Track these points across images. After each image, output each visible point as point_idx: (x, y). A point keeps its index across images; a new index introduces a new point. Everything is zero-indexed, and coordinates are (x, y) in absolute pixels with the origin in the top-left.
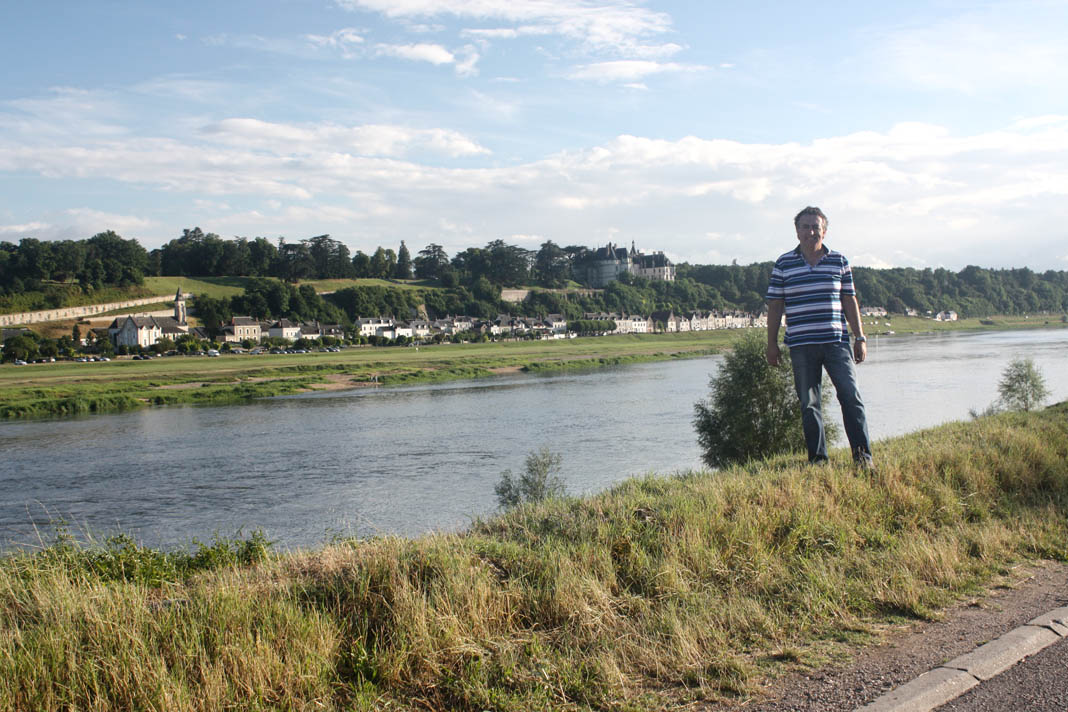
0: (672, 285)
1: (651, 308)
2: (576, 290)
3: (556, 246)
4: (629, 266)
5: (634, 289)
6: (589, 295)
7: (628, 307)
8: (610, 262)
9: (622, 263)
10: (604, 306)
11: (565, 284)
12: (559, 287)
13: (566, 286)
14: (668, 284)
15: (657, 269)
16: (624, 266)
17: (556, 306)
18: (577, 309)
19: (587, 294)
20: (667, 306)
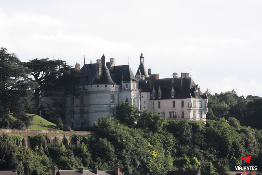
0: (202, 127)
1: (166, 166)
2: (44, 131)
3: (13, 59)
4: (134, 94)
5: (139, 133)
6: (65, 141)
7: (128, 162)
8: (102, 87)
9: (121, 90)
10: (89, 160)
11: (26, 122)
12: (16, 126)
13: (27, 125)
14: (195, 126)
15: (178, 102)
16: (124, 95)
17: (9, 157)
18: (43, 162)
19: (61, 138)
20: (193, 162)
